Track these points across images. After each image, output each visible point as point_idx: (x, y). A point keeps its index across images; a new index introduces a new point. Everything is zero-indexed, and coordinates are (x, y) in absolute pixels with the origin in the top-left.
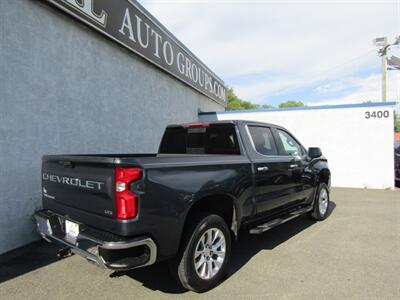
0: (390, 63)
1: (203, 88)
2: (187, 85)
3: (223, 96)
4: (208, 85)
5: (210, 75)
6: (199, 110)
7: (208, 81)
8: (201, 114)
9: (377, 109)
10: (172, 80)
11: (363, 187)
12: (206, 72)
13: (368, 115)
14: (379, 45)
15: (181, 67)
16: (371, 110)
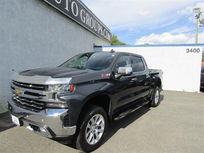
0: (201, 22)
1: (97, 32)
2: (87, 30)
3: (109, 37)
4: (100, 31)
5: (101, 25)
6: (94, 44)
7: (100, 28)
8: (95, 47)
9: (193, 48)
10: (78, 26)
11: (182, 91)
12: (99, 23)
13: (188, 51)
14: (196, 12)
15: (83, 18)
16: (190, 48)
